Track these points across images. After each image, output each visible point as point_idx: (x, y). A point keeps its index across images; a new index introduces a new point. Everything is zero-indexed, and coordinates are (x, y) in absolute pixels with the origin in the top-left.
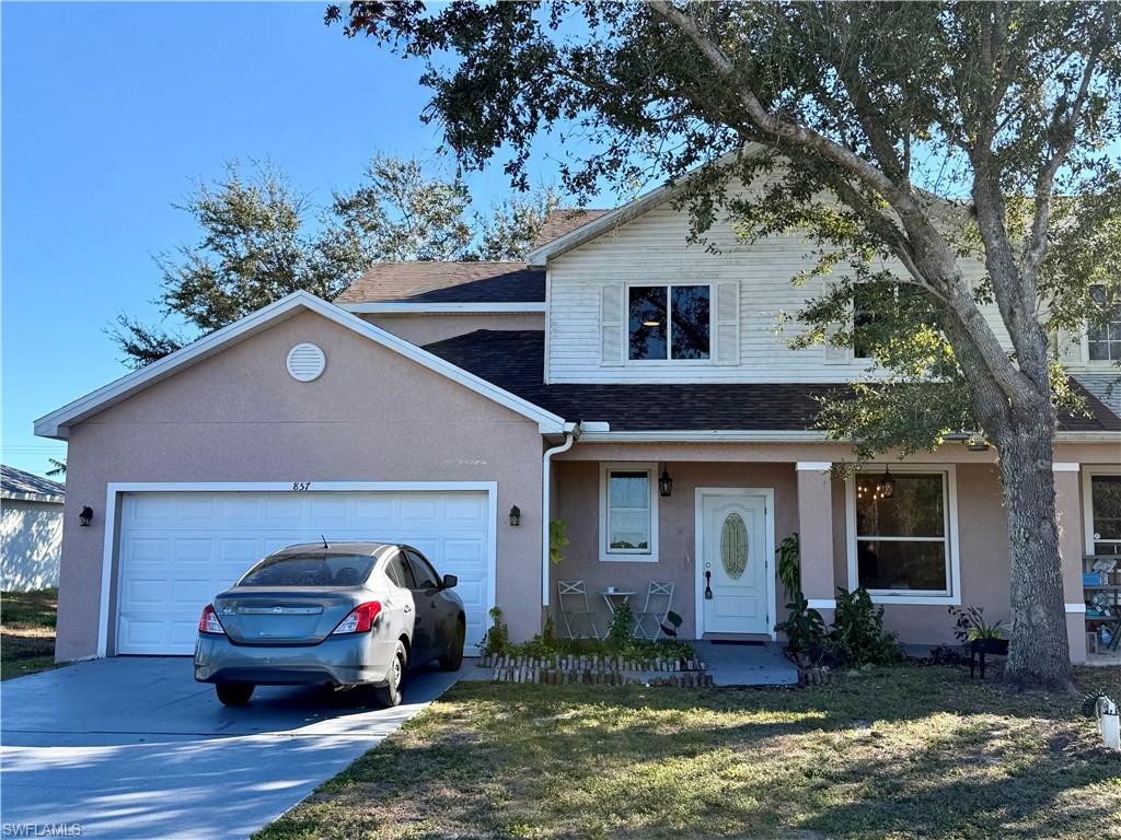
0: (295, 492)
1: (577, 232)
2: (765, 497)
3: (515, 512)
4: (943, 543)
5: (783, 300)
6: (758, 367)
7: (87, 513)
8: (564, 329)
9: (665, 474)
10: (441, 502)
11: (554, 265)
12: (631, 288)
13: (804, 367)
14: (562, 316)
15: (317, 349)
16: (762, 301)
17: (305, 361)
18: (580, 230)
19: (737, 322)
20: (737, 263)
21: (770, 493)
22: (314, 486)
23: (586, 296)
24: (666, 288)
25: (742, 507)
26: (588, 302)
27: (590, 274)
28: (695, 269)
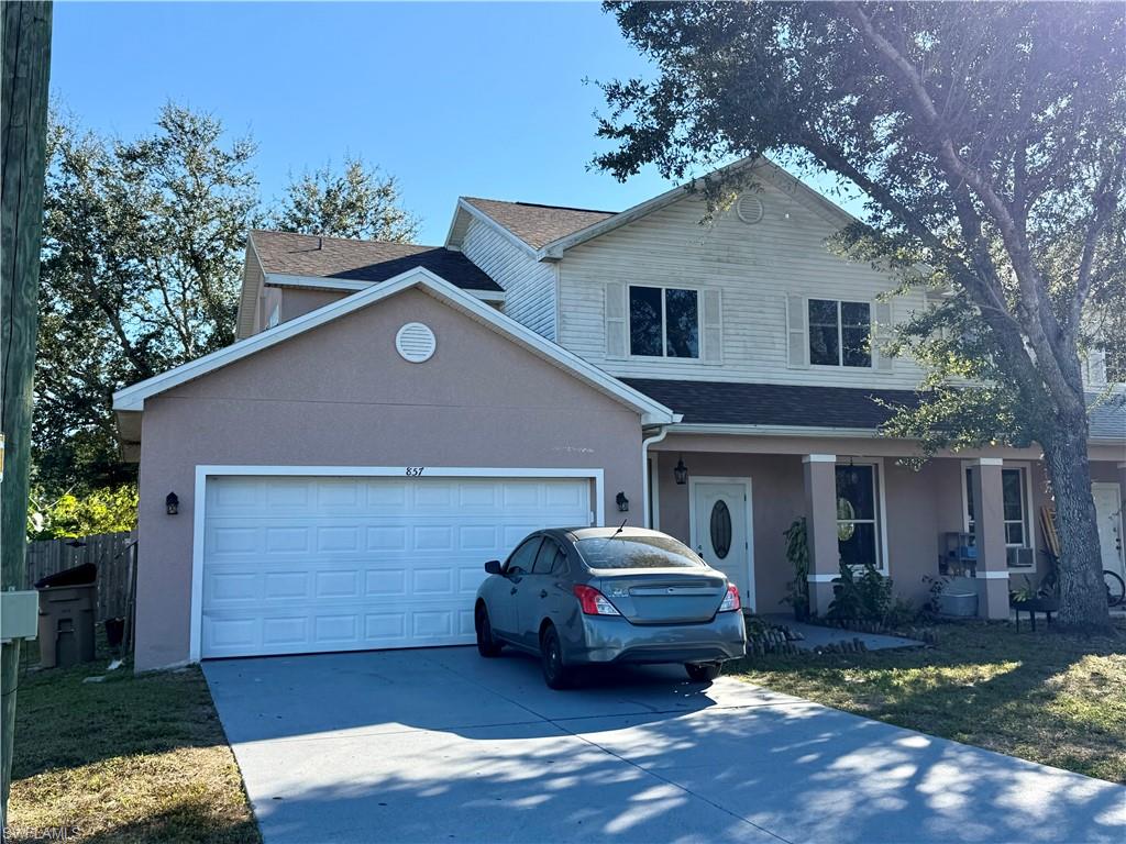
0: (408, 477)
1: (591, 229)
2: (744, 485)
3: (621, 499)
4: (872, 524)
5: (756, 309)
6: (738, 368)
7: (172, 500)
8: (574, 322)
9: (680, 463)
10: (541, 488)
11: (567, 259)
12: (631, 287)
13: (774, 370)
14: (569, 309)
15: (426, 328)
16: (740, 308)
17: (416, 341)
18: (594, 227)
19: (720, 326)
20: (719, 273)
21: (748, 481)
22: (428, 471)
23: (591, 291)
24: (660, 290)
25: (727, 494)
26: (592, 297)
27: (596, 271)
28: (685, 274)
